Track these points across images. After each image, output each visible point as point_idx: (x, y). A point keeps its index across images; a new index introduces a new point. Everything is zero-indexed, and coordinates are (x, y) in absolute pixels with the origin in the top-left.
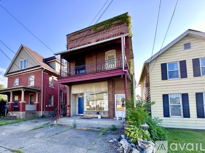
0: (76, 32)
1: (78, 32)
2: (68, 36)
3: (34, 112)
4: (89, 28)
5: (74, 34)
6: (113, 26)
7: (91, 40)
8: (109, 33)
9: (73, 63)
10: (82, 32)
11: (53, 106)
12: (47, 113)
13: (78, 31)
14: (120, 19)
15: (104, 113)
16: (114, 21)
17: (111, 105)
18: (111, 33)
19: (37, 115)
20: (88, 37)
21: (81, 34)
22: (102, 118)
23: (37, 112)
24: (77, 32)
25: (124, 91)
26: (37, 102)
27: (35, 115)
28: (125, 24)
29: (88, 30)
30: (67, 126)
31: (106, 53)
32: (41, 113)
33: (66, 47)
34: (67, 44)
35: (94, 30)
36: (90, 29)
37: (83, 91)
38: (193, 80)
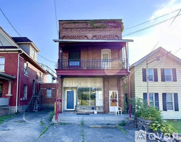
0: (70, 21)
1: (73, 22)
2: (60, 22)
3: (6, 107)
4: (86, 21)
5: (68, 22)
6: (109, 27)
7: (87, 34)
8: (105, 32)
9: (66, 53)
10: (78, 23)
11: (27, 99)
12: (21, 108)
13: (74, 20)
14: (115, 23)
15: (99, 107)
16: (110, 23)
17: (106, 100)
18: (107, 33)
19: (10, 112)
20: (84, 29)
21: (77, 24)
22: (98, 113)
23: (10, 107)
24: (72, 20)
25: (117, 88)
26: (9, 94)
27: (7, 111)
28: (119, 29)
29: (84, 23)
30: (73, 124)
31: (102, 50)
32: (16, 109)
33: (58, 33)
34: (60, 31)
35: (91, 25)
36: (86, 23)
37: (77, 85)
38: (161, 83)
